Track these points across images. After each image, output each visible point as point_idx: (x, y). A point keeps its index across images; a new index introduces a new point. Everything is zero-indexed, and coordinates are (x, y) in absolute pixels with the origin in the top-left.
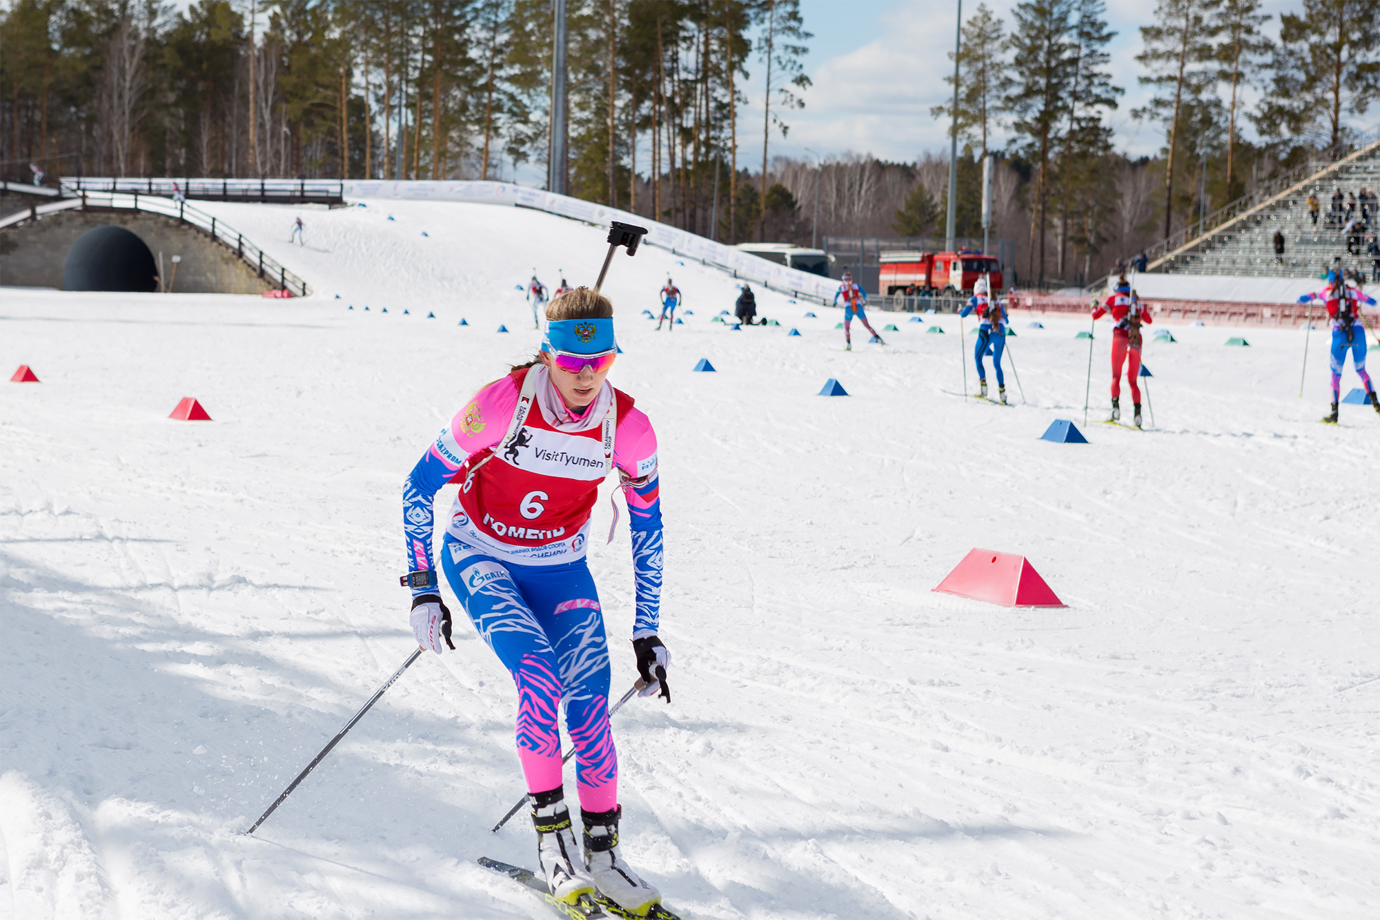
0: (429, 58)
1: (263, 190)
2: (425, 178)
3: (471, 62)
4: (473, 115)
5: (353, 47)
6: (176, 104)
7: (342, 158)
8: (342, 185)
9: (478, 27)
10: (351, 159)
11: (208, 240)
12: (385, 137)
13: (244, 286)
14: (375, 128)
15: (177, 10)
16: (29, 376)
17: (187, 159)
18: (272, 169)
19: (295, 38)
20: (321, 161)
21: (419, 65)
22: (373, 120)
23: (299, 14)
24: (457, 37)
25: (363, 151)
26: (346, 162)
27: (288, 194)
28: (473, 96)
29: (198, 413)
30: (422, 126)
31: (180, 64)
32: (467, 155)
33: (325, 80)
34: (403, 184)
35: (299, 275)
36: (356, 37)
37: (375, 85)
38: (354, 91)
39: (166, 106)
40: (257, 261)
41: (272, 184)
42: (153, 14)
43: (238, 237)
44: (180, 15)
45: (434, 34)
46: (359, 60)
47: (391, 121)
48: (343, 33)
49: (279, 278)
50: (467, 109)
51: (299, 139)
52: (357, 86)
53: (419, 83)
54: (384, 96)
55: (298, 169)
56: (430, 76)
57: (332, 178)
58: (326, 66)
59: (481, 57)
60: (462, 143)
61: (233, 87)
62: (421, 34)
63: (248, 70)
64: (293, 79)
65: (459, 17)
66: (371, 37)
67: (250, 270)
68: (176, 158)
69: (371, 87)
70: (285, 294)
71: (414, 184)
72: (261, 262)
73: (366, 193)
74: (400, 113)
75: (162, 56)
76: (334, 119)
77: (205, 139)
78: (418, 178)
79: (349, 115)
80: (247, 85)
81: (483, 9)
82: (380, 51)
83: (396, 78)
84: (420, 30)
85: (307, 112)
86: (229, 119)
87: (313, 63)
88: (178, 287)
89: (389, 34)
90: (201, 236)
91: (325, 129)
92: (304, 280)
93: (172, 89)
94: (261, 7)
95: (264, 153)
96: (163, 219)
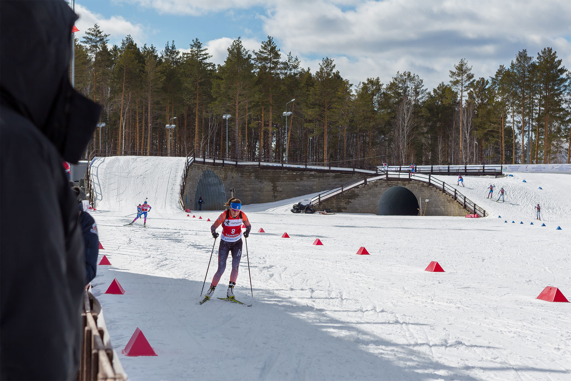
0: (543, 109)
1: (466, 170)
2: (540, 163)
3: (563, 110)
4: (563, 134)
5: (507, 105)
6: (427, 133)
7: (502, 155)
8: (502, 167)
9: (566, 94)
10: (506, 155)
11: (441, 192)
12: (522, 144)
13: (457, 212)
14: (516, 141)
15: (427, 91)
16: (364, 252)
17: (432, 156)
18: (470, 160)
19: (480, 101)
20: (492, 156)
21: (538, 112)
22: (516, 137)
23: (482, 91)
24: (556, 99)
25: (511, 152)
26: (504, 156)
27: (477, 171)
28: (563, 125)
29: (438, 268)
30: (539, 139)
31: (429, 115)
32: (560, 152)
33: (494, 120)
34: (530, 166)
35: (482, 207)
36: (509, 101)
37: (517, 122)
38: (507, 125)
39: (423, 133)
40: (463, 201)
41: (469, 167)
42: (417, 94)
43: (454, 190)
44: (429, 94)
45: (545, 97)
46: (510, 111)
47: (525, 137)
48: (503, 98)
49: (473, 208)
50: (561, 131)
51: (482, 147)
52: (509, 122)
53: (538, 120)
54: (521, 126)
55: (482, 160)
56: (543, 116)
57: (497, 164)
58: (495, 114)
59: (567, 107)
60: (558, 147)
61: (453, 124)
62: (539, 98)
63: (459, 117)
64: (480, 120)
65: (557, 90)
66: (516, 100)
67: (460, 205)
68: (427, 156)
69: (515, 122)
70: (476, 216)
71: (535, 165)
72: (465, 201)
73: (513, 170)
74: (529, 133)
75: (421, 112)
76: (498, 138)
77: (440, 148)
78: (537, 163)
79: (505, 136)
80: (459, 124)
81: (569, 86)
82: (519, 106)
83: (527, 118)
84: (538, 96)
85: (486, 134)
86: (450, 139)
87: (489, 112)
88: (428, 213)
89: (524, 98)
90: (438, 190)
91: (493, 142)
92: (484, 209)
93: (425, 126)
94: (466, 89)
95: (466, 153)
96: (421, 183)
